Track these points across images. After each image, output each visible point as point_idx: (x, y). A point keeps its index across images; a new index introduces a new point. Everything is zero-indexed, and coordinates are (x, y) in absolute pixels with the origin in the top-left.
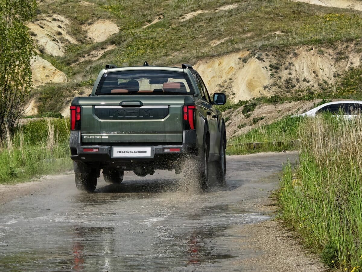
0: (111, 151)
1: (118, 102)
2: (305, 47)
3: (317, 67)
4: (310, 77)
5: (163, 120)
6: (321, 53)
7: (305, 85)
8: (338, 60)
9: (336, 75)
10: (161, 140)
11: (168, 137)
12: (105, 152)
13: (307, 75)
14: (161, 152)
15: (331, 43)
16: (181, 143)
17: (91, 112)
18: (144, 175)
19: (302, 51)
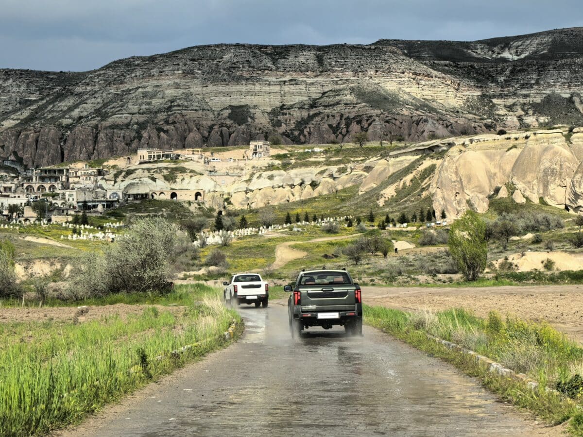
0: (317, 315)
1: (321, 289)
2: (38, 260)
3: (43, 268)
4: (41, 272)
5: (345, 298)
6: (44, 262)
7: (38, 275)
8: (51, 265)
9: (51, 272)
10: (344, 309)
11: (347, 307)
12: (314, 316)
13: (39, 271)
14: (344, 315)
15: (48, 259)
16: (354, 310)
17: (306, 295)
18: (328, 329)
19: (37, 261)
